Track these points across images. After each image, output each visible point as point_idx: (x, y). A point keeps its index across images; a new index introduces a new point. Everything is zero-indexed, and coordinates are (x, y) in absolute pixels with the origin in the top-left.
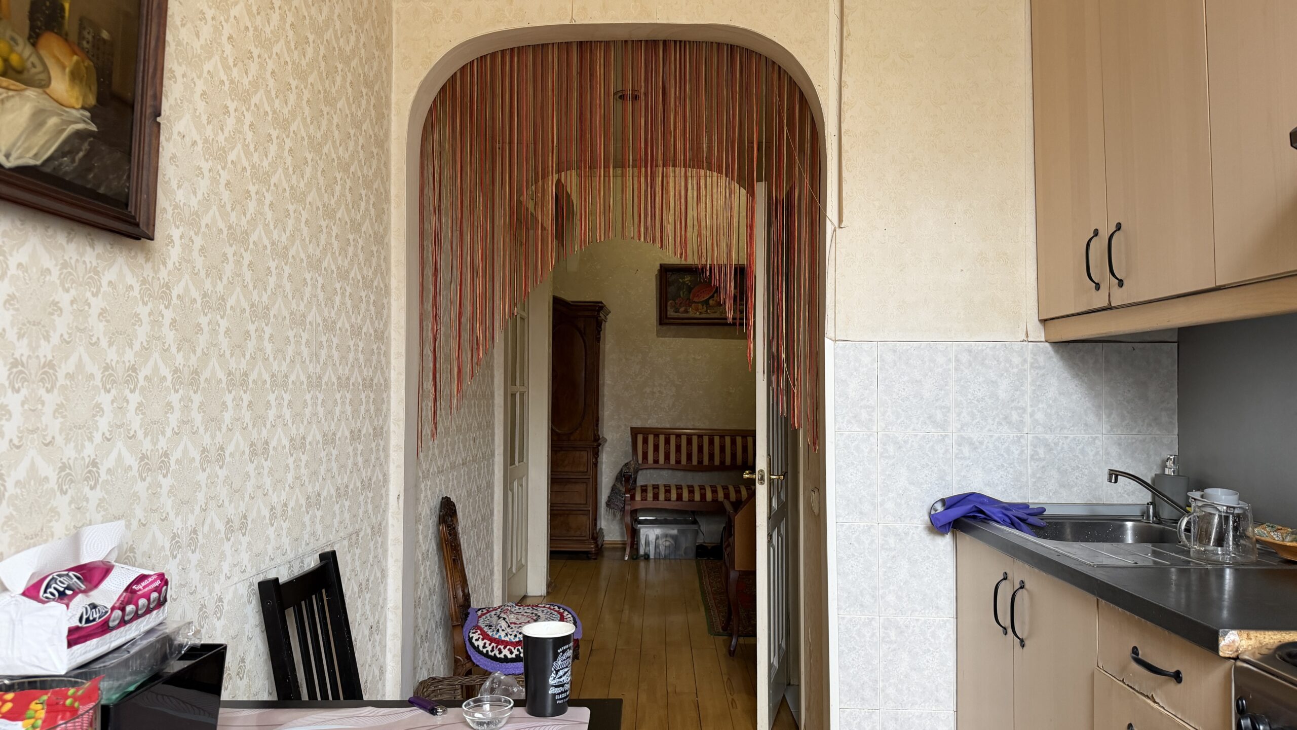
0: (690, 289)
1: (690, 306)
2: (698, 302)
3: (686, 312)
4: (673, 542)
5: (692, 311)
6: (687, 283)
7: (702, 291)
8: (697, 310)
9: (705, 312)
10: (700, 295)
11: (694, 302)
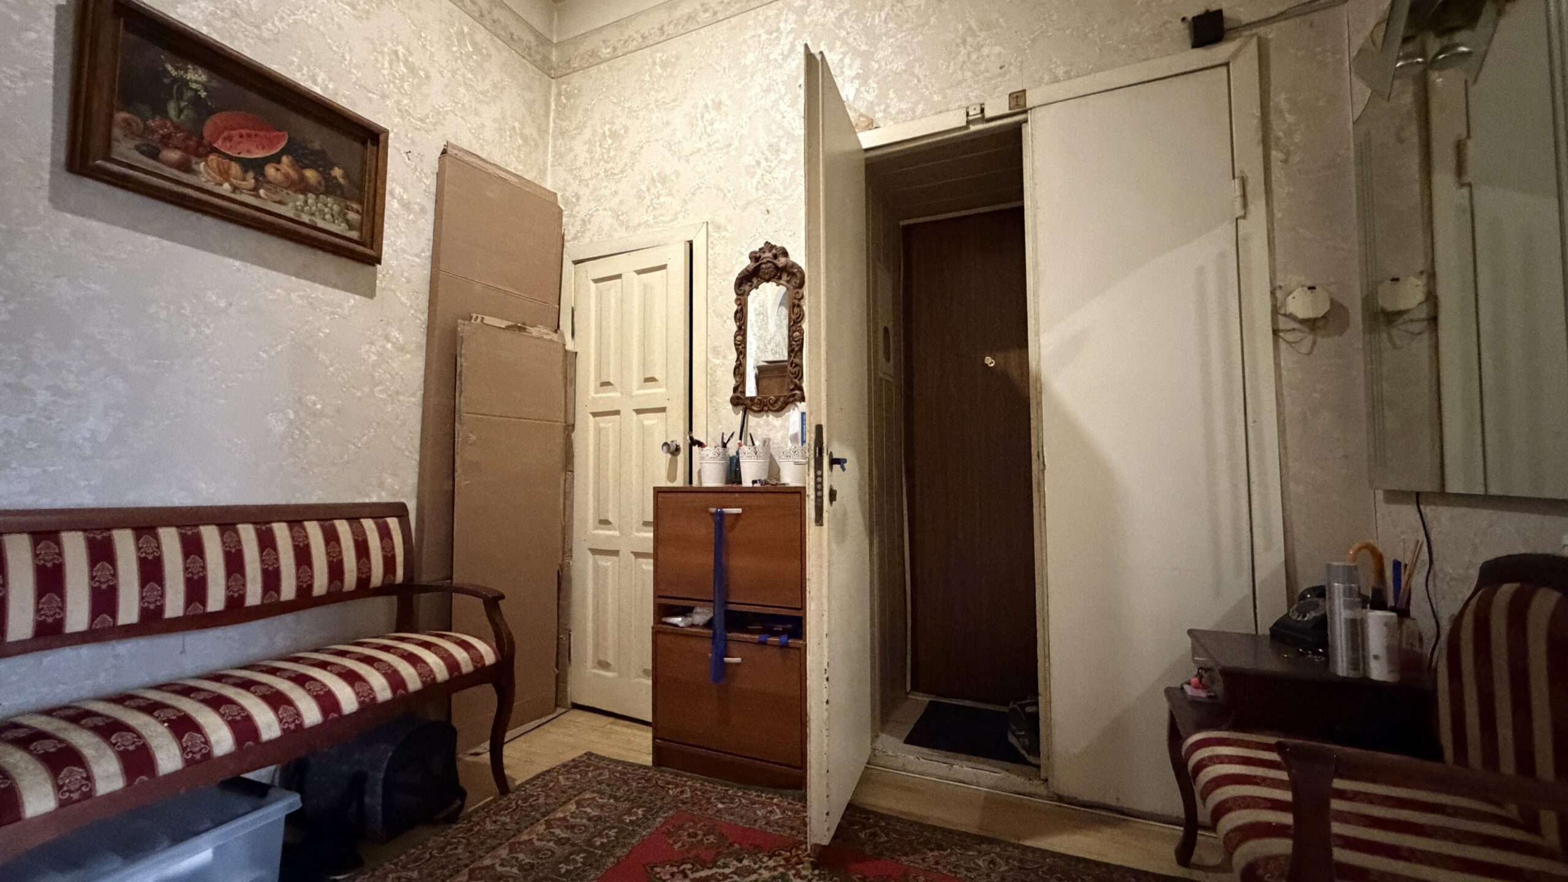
0: (202, 108)
1: (204, 156)
2: (231, 158)
3: (185, 167)
5: (209, 174)
6: (194, 86)
7: (244, 132)
8: (225, 175)
9: (250, 190)
10: (237, 139)
11: (216, 151)
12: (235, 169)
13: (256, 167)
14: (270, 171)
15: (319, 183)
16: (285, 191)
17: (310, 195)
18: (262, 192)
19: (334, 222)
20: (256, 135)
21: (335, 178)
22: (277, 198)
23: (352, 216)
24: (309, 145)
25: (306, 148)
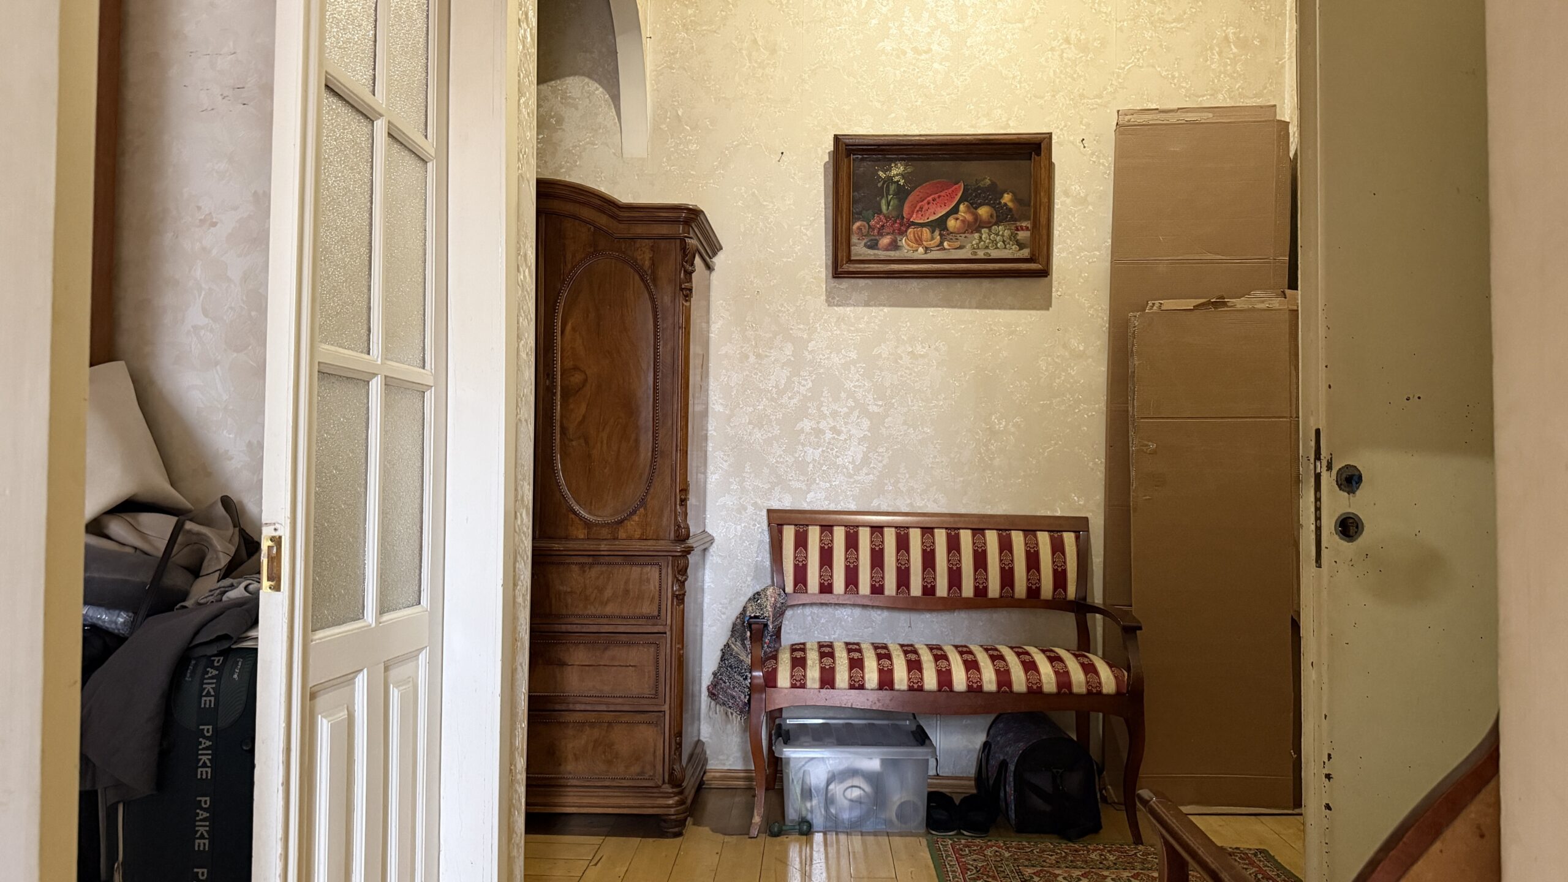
0: (902, 194)
1: (902, 233)
2: (922, 225)
3: (894, 246)
4: (867, 788)
5: (908, 245)
6: (896, 179)
7: (930, 198)
8: (919, 241)
9: (938, 246)
10: (926, 207)
11: (913, 224)
12: (926, 232)
13: (940, 224)
14: (951, 223)
15: (991, 216)
16: (963, 235)
17: (983, 230)
18: (945, 244)
19: (1005, 248)
20: (939, 197)
21: (1006, 204)
22: (957, 244)
23: (1022, 235)
24: (981, 184)
25: (979, 188)
